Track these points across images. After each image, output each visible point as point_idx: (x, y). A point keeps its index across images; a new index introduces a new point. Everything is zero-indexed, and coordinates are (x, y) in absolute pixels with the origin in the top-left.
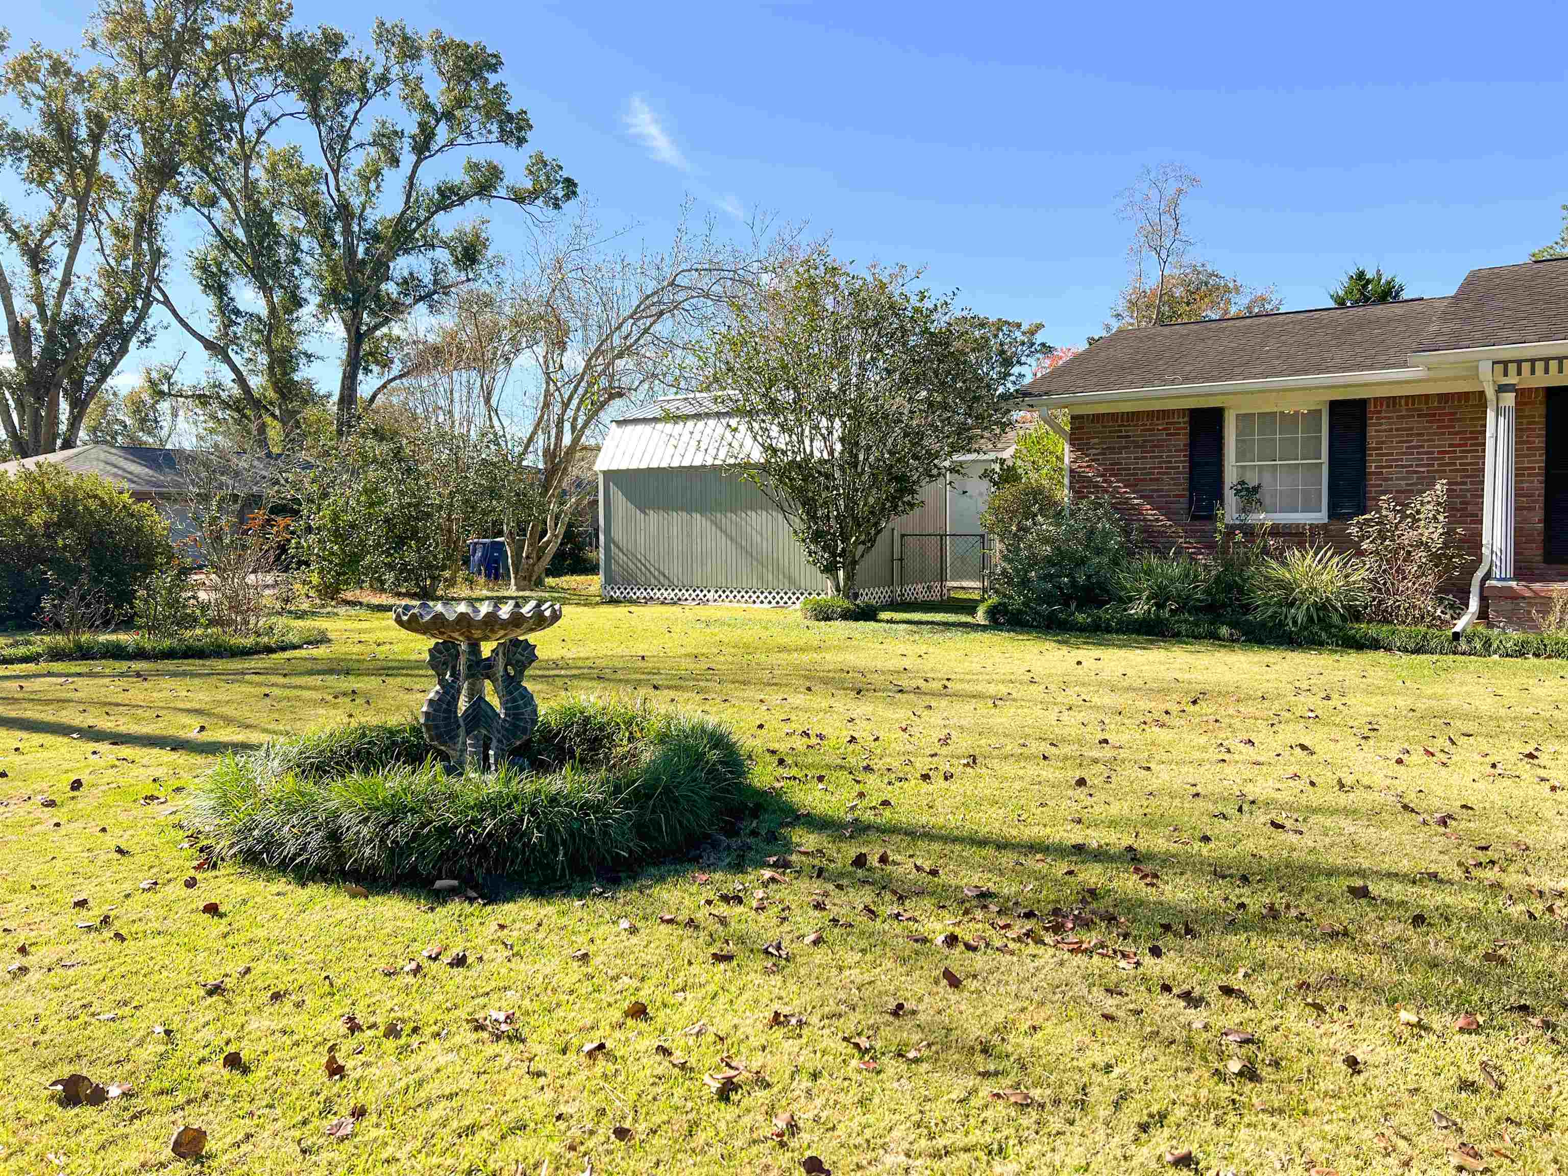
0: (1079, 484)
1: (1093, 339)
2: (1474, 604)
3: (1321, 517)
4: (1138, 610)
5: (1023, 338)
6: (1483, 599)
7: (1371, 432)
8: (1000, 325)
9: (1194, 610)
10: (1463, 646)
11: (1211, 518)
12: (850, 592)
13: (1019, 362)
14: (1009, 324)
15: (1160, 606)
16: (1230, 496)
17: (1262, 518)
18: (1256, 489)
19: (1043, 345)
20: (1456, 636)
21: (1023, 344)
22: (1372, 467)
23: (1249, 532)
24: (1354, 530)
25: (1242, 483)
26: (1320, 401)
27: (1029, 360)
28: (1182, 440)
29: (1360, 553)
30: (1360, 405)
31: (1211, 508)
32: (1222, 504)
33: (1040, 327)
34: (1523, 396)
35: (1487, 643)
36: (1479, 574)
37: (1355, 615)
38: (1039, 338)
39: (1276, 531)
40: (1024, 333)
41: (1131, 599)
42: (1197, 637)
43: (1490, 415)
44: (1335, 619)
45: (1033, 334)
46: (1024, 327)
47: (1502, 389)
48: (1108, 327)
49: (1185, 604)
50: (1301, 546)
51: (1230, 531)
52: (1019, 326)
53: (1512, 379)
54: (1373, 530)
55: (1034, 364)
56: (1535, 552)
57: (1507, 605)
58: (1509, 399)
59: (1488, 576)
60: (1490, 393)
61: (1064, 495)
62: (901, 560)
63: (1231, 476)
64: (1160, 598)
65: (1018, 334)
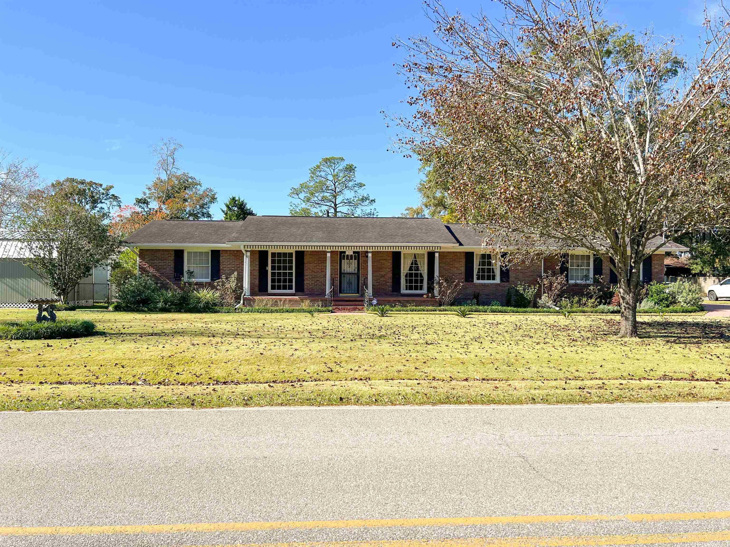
0: (142, 269)
1: (138, 199)
2: (242, 302)
3: (209, 280)
4: (160, 305)
5: (103, 191)
6: (244, 300)
7: (221, 258)
8: (91, 184)
9: (175, 305)
10: (237, 311)
11: (180, 280)
12: (66, 302)
13: (101, 202)
14: (96, 184)
15: (166, 304)
16: (185, 274)
17: (194, 280)
18: (192, 272)
19: (113, 195)
20: (236, 309)
21: (103, 194)
22: (221, 268)
23: (190, 284)
24: (216, 284)
25: (189, 270)
26: (208, 250)
27: (106, 202)
28: (173, 258)
29: (217, 289)
30: (218, 251)
31: (180, 277)
32: (183, 276)
33: (112, 187)
34: (252, 252)
35: (242, 310)
36: (243, 295)
37: (215, 305)
38: (111, 192)
39: (197, 284)
40: (103, 189)
41: (158, 302)
42: (176, 312)
43: (245, 257)
44: (210, 306)
45: (108, 190)
46: (104, 186)
47: (247, 251)
48: (145, 193)
49: (172, 303)
50: (203, 288)
51: (185, 283)
52: (101, 185)
53: (249, 249)
54: (220, 284)
55: (108, 203)
56: (257, 289)
57: (248, 302)
58: (249, 254)
59: (245, 295)
60: (244, 252)
61: (137, 272)
62: (78, 292)
63: (186, 269)
64: (166, 302)
65: (100, 189)
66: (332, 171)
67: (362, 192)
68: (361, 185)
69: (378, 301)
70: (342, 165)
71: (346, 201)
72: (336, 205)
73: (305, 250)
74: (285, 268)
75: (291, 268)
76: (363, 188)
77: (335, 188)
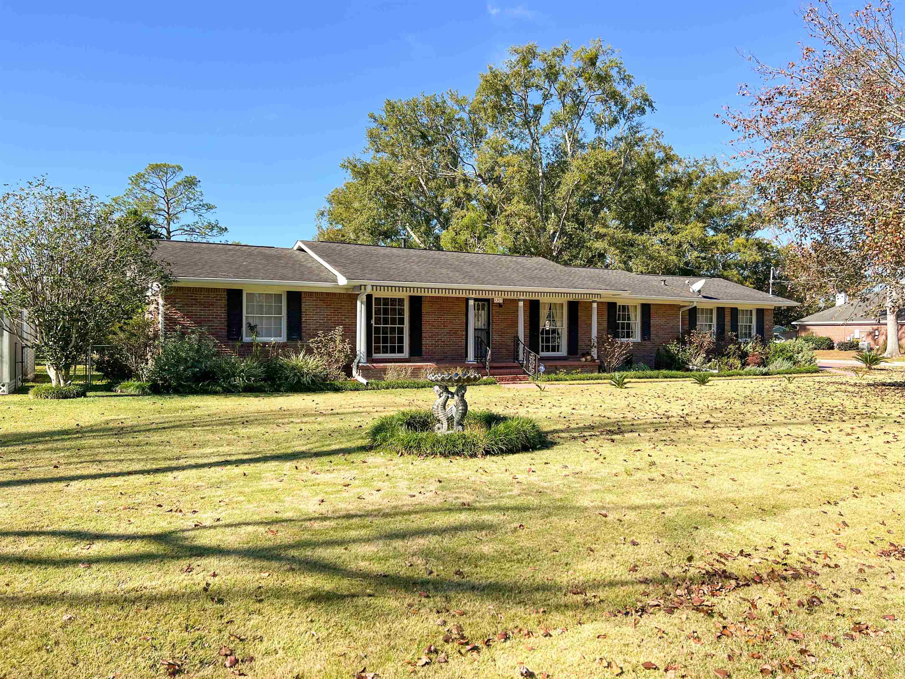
0: (169, 321)
2: (355, 372)
3: (282, 339)
4: (239, 381)
7: (303, 305)
11: (237, 339)
16: (245, 329)
18: (255, 327)
20: (367, 384)
22: (303, 319)
25: (250, 323)
28: (224, 302)
30: (296, 293)
31: (236, 335)
32: (242, 333)
36: (356, 361)
37: (325, 378)
43: (359, 303)
51: (243, 344)
59: (359, 362)
63: (245, 321)
66: (164, 184)
67: (210, 217)
68: (209, 207)
69: (545, 367)
70: (180, 177)
71: (186, 228)
72: (169, 232)
73: (423, 294)
74: (393, 321)
75: (402, 321)
76: (212, 211)
77: (169, 209)
